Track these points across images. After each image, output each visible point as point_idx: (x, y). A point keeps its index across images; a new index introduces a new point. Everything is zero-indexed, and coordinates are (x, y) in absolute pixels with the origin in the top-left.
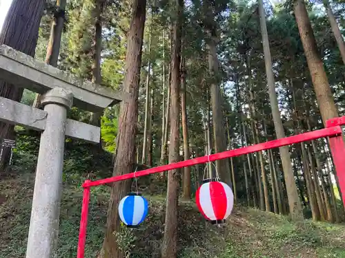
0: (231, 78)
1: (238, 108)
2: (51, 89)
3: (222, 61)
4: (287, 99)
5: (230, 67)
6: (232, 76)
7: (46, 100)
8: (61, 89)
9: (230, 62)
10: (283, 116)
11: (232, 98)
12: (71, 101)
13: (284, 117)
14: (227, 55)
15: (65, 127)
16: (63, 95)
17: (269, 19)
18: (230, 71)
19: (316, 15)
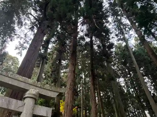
0: (122, 77)
1: (128, 91)
2: (28, 90)
3: (116, 70)
4: (152, 85)
5: (120, 72)
6: (122, 76)
7: (26, 96)
8: (33, 90)
9: (120, 70)
10: (152, 94)
11: (124, 86)
12: (38, 96)
13: (154, 94)
14: (117, 67)
15: (33, 109)
16: (34, 93)
17: (133, 50)
18: (120, 74)
19: (155, 46)
